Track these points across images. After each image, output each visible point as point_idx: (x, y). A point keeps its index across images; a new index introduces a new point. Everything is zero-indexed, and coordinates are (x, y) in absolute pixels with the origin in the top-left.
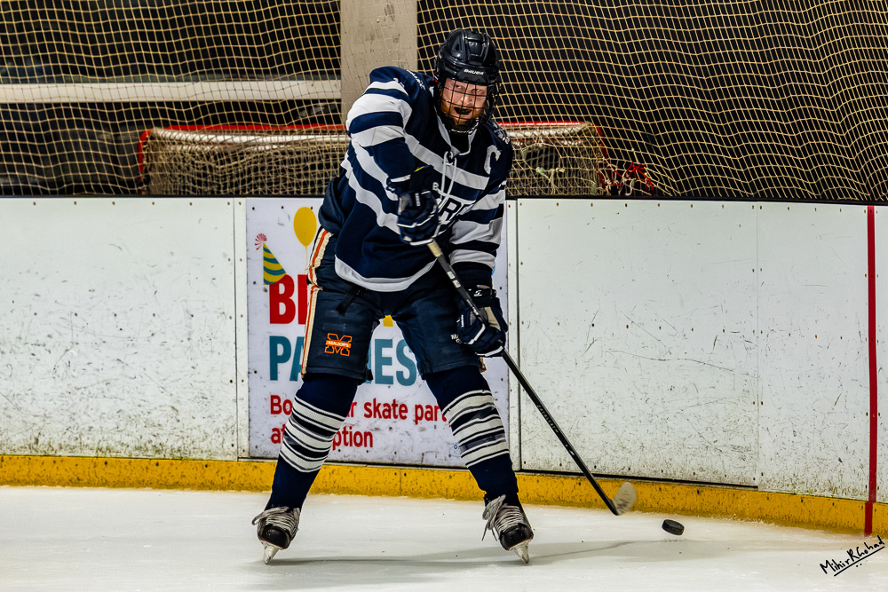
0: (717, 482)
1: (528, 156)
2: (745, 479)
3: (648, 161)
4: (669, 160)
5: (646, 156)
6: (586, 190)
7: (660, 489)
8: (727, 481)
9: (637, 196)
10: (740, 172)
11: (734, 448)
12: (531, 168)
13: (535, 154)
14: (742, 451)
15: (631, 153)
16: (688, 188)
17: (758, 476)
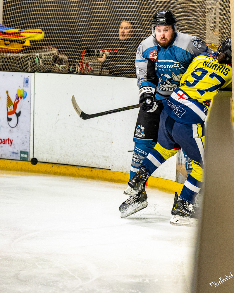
0: (97, 167)
2: (106, 167)
7: (79, 169)
8: (101, 167)
11: (103, 156)
14: (106, 158)
17: (111, 166)
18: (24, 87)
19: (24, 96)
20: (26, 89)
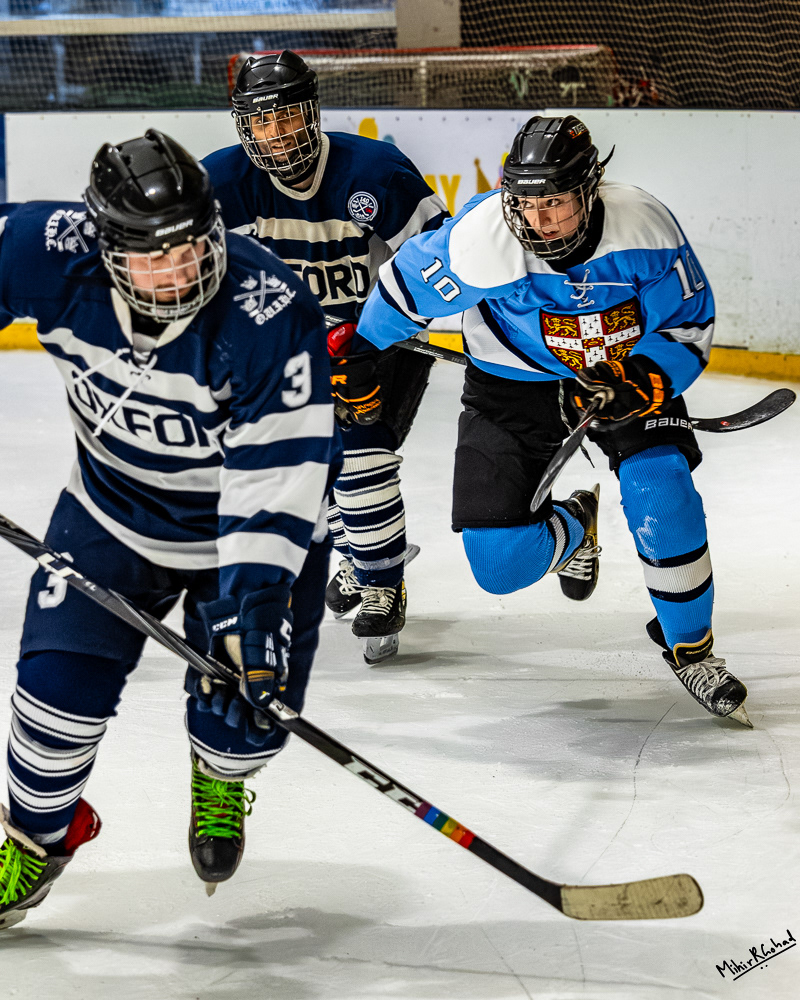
1: (553, 75)
2: (736, 342)
3: (654, 77)
4: (672, 77)
5: (653, 74)
6: (602, 102)
8: (722, 344)
9: (644, 105)
10: (732, 87)
11: (728, 316)
12: (555, 84)
13: (558, 73)
14: (734, 319)
15: (640, 72)
16: (687, 99)
17: (747, 339)
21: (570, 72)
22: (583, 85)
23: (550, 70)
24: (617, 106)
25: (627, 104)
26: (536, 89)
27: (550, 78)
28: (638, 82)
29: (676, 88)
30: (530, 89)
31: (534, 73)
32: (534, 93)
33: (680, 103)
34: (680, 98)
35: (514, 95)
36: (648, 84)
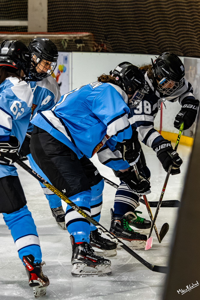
3: (106, 43)
4: (111, 43)
6: (89, 50)
10: (129, 47)
12: (75, 44)
13: (76, 41)
15: (101, 41)
16: (115, 50)
18: (64, 63)
19: (64, 70)
20: (65, 65)
21: (80, 41)
22: (84, 45)
23: (74, 40)
24: (94, 52)
25: (97, 51)
26: (70, 46)
27: (74, 42)
28: (100, 44)
29: (112, 47)
30: (68, 46)
31: (69, 41)
32: (69, 47)
33: (113, 51)
34: (113, 50)
35: (63, 47)
36: (104, 45)
